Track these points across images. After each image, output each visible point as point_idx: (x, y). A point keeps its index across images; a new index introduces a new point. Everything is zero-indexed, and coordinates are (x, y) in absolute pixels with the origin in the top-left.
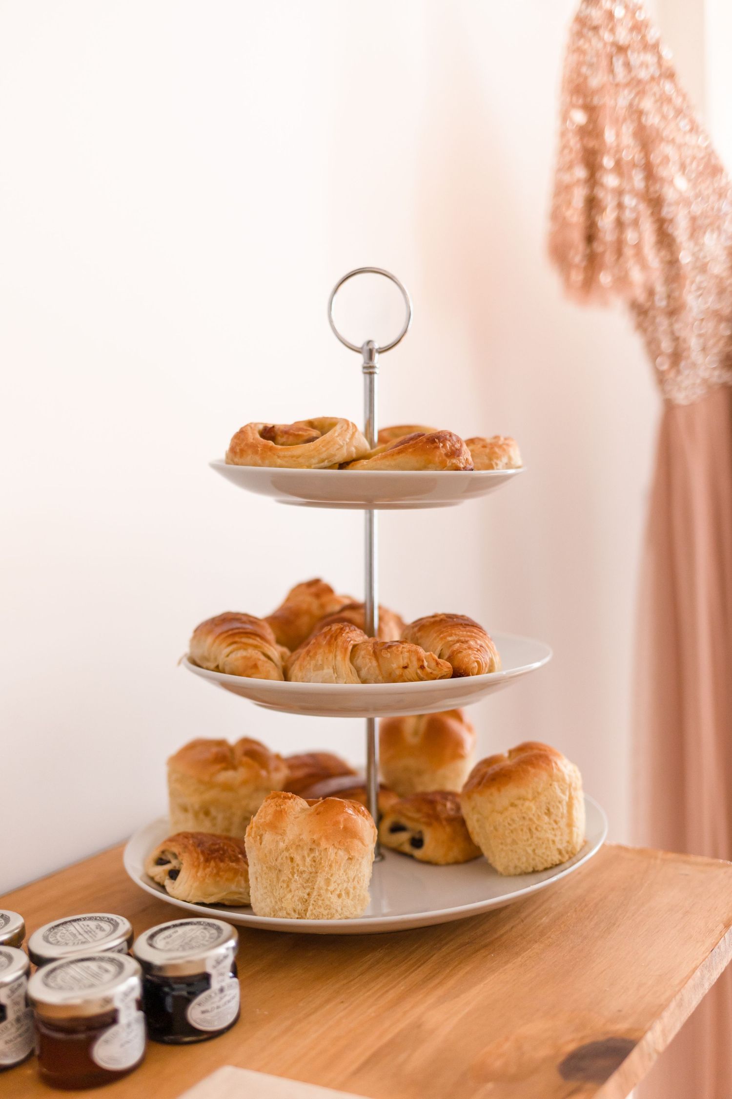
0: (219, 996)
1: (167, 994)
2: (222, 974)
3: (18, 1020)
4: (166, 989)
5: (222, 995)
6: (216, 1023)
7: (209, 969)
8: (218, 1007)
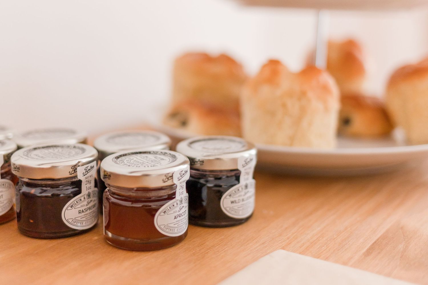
0: (245, 191)
1: (203, 185)
2: (247, 174)
3: (89, 195)
4: (202, 181)
5: (247, 190)
6: (241, 213)
7: (240, 168)
8: (243, 200)
